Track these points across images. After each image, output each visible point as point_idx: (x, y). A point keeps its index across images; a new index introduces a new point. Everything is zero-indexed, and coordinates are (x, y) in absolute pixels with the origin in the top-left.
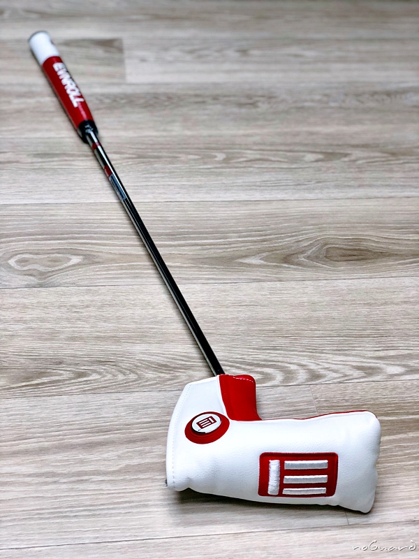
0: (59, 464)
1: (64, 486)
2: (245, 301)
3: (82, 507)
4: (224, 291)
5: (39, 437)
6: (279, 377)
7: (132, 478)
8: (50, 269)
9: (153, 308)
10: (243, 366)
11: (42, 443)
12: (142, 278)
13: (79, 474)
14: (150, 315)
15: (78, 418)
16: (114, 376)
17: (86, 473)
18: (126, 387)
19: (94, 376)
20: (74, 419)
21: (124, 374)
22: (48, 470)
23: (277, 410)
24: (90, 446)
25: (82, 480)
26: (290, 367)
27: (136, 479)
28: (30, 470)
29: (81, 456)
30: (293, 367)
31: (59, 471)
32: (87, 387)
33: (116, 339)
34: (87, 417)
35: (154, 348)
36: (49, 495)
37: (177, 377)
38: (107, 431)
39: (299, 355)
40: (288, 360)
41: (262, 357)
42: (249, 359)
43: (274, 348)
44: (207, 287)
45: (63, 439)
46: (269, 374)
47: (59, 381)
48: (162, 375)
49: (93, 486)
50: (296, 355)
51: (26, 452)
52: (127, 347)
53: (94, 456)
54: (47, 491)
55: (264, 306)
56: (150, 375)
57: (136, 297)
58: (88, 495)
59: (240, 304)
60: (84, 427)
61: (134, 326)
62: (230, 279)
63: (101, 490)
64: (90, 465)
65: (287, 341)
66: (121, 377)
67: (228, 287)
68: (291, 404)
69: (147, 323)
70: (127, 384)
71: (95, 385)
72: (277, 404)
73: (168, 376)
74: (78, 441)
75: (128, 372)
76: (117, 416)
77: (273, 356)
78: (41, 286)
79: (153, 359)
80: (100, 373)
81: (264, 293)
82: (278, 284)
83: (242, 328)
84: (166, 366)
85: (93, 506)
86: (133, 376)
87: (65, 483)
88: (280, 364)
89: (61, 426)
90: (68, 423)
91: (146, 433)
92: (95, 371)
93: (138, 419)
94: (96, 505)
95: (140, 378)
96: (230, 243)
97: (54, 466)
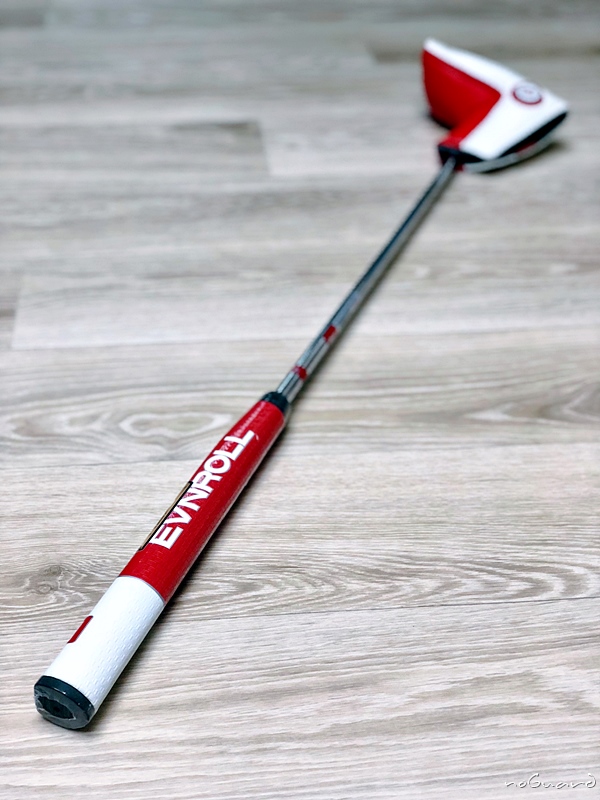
0: (226, 724)
1: (237, 759)
2: (488, 474)
3: (270, 790)
4: (454, 460)
5: (191, 683)
6: (558, 586)
7: (345, 744)
8: (183, 434)
9: (348, 487)
10: (498, 570)
11: (196, 693)
12: (326, 444)
13: (259, 739)
14: (344, 497)
15: (249, 653)
16: (299, 588)
17: (269, 738)
18: (317, 605)
19: (268, 589)
20: (243, 655)
21: (314, 585)
22: (209, 734)
23: (562, 636)
24: (272, 696)
25: (265, 749)
26: (572, 571)
27: (351, 746)
28: (181, 734)
29: (259, 712)
30: (578, 571)
31: (228, 735)
32: (258, 606)
33: (296, 534)
34: (262, 650)
35: (355, 546)
36: (215, 773)
37: (396, 589)
38: (297, 672)
39: (586, 553)
40: (569, 560)
41: (525, 555)
42: (506, 559)
43: (544, 543)
44: (426, 455)
45: (228, 686)
46: (542, 582)
47: (212, 597)
48: (373, 585)
49: (282, 759)
50: (581, 552)
51: (172, 707)
52: (313, 545)
53: (280, 711)
54: (210, 767)
55: (517, 480)
56: (354, 585)
57: (318, 471)
58: (276, 773)
59: (480, 479)
60: (260, 666)
61: (319, 514)
62: (459, 443)
63: (298, 764)
64: (276, 725)
65: (561, 531)
66: (309, 589)
67: (459, 454)
68: (585, 627)
69: (341, 509)
70: (320, 601)
71: (270, 602)
72: (560, 627)
73: (382, 587)
74: (253, 688)
75: (319, 582)
76: (311, 650)
77: (543, 553)
78: (172, 458)
79: (356, 561)
80: (275, 585)
81: (514, 462)
82: (535, 449)
83: (488, 514)
84: (377, 571)
85: (287, 789)
86: (327, 588)
87: (237, 754)
88: (556, 566)
89: (223, 665)
90: (234, 661)
91: (357, 674)
92: (268, 582)
93: (343, 653)
94: (292, 788)
95: (339, 590)
96: (453, 392)
97: (219, 727)
